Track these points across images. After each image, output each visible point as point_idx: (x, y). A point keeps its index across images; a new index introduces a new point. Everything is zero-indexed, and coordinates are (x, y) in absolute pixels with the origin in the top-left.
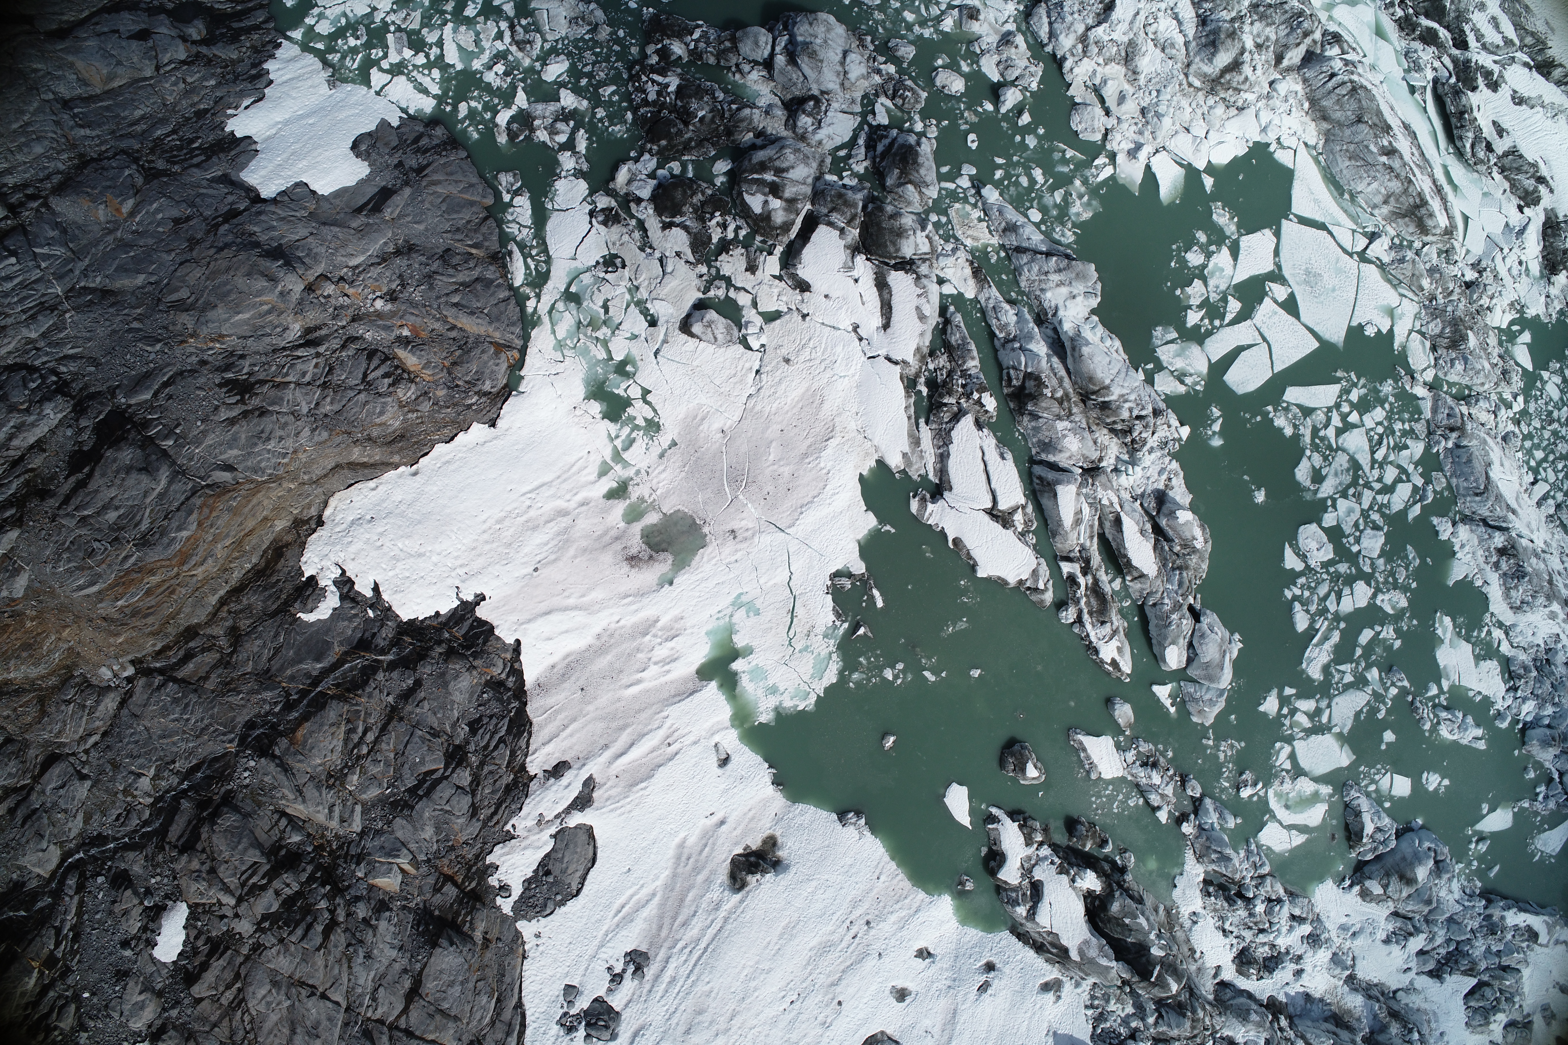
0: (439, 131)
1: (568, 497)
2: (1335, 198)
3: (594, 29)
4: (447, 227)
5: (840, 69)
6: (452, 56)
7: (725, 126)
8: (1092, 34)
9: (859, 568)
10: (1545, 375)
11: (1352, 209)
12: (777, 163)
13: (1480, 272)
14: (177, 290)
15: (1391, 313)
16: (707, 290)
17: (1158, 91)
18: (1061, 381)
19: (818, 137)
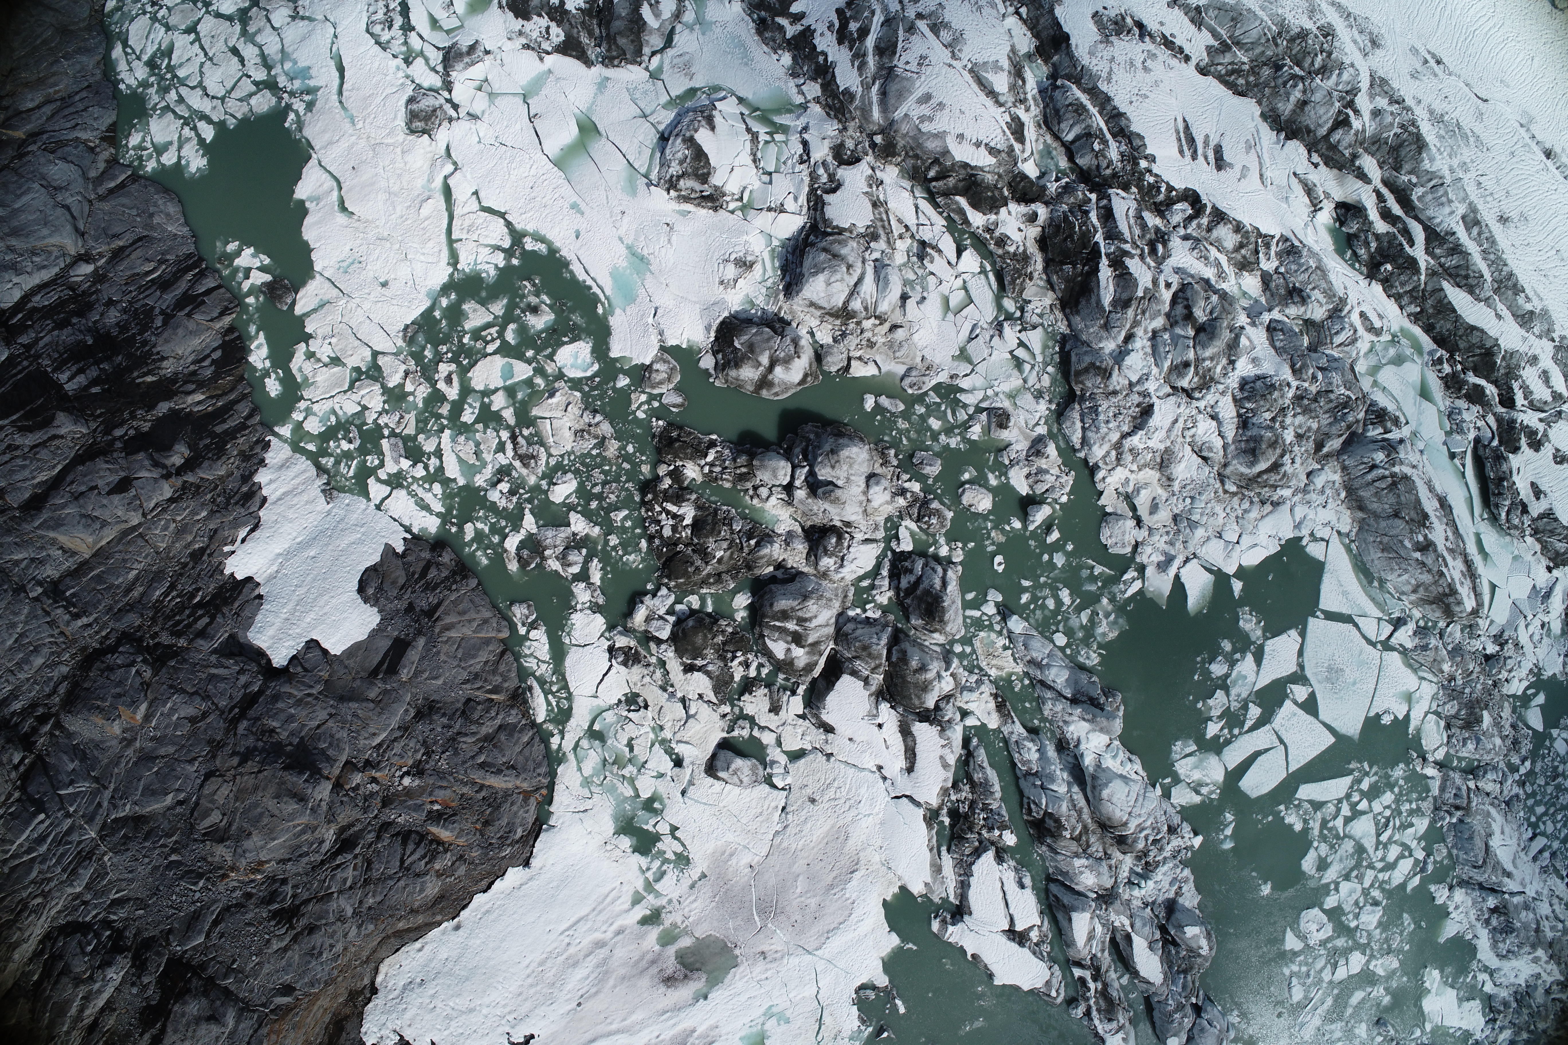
0: (446, 558)
1: (604, 928)
2: (1363, 587)
3: (602, 442)
4: (465, 675)
5: (864, 498)
6: (452, 470)
7: (745, 559)
8: (1128, 443)
9: (882, 981)
10: (1555, 732)
11: (1379, 597)
12: (800, 614)
13: (1502, 645)
14: (207, 814)
15: (1409, 698)
16: (731, 729)
17: (1192, 498)
18: (1080, 812)
19: (840, 576)
